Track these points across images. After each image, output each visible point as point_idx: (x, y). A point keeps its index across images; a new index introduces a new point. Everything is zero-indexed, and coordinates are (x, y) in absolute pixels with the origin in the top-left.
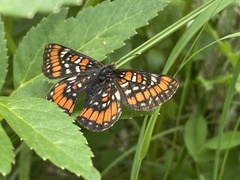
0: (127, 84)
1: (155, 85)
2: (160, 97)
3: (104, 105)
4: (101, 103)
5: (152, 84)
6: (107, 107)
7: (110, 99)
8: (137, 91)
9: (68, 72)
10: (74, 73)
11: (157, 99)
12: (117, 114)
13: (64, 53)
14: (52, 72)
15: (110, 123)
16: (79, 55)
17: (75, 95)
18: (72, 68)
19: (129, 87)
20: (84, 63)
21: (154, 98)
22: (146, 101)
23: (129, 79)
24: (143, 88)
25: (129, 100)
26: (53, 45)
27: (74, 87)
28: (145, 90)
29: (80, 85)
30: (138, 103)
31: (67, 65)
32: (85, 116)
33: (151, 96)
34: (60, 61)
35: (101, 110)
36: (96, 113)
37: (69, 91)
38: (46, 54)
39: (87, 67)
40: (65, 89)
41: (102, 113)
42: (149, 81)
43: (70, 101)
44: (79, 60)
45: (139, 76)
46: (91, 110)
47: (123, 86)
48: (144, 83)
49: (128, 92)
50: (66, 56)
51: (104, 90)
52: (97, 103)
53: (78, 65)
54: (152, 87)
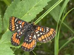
0: (38, 32)
1: (48, 32)
2: (50, 37)
3: (30, 41)
4: (29, 40)
5: (47, 32)
6: (31, 42)
7: (32, 38)
8: (42, 35)
9: (17, 28)
10: (19, 28)
11: (49, 38)
12: (35, 45)
13: (16, 20)
14: (12, 28)
15: (32, 48)
16: (21, 20)
17: (20, 37)
18: (19, 26)
19: (39, 33)
20: (23, 24)
21: (48, 38)
22: (45, 39)
23: (39, 30)
24: (44, 33)
25: (39, 39)
26: (12, 17)
27: (20, 34)
28: (44, 34)
29: (22, 33)
30: (42, 40)
31: (17, 25)
32: (23, 46)
33: (47, 37)
34: (15, 24)
35: (29, 43)
36: (27, 44)
37: (18, 36)
38: (10, 21)
39: (24, 25)
40: (17, 35)
41: (29, 44)
42: (46, 30)
43: (18, 40)
44: (21, 23)
45: (42, 28)
46: (25, 43)
47: (37, 33)
48: (44, 31)
49: (38, 35)
50: (17, 21)
51: (30, 35)
52: (27, 40)
53: (21, 25)
54: (47, 33)
